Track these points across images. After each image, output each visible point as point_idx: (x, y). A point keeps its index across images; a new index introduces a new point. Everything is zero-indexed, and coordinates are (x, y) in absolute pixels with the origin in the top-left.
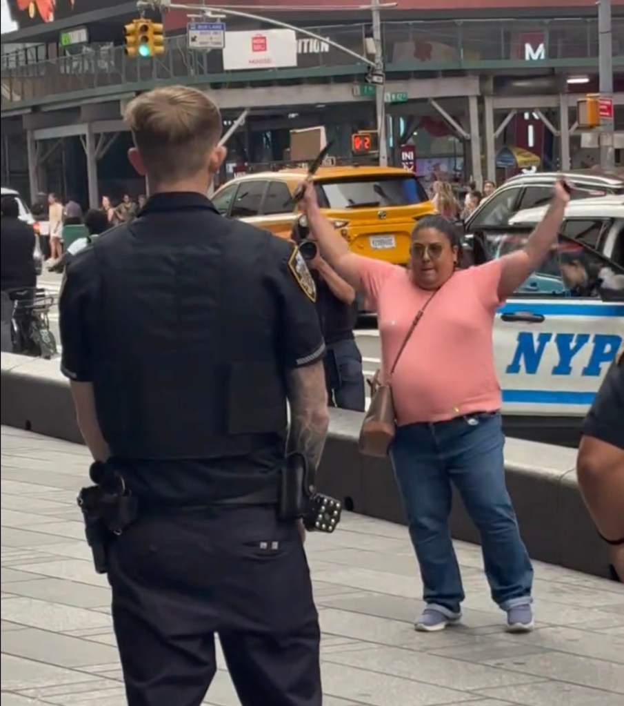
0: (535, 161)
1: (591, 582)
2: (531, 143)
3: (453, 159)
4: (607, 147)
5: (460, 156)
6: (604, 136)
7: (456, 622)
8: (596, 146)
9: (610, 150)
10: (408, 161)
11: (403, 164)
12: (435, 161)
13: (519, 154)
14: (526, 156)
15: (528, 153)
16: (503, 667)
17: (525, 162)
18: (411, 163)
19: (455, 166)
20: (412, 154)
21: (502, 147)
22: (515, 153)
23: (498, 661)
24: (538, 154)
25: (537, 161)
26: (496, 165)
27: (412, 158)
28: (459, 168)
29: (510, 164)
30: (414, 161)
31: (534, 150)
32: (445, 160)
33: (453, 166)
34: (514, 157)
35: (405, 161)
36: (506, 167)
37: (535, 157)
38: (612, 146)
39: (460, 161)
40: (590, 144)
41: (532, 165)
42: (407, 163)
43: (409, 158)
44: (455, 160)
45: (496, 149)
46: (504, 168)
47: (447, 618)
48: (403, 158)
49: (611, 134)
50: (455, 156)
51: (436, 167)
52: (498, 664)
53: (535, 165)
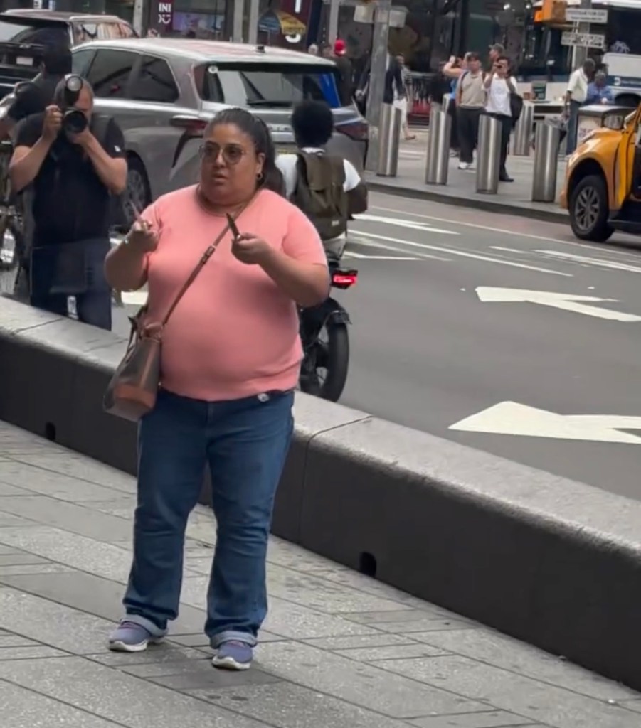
0: (299, 29)
1: (335, 574)
2: (298, 9)
3: (213, 16)
4: (381, 24)
5: (220, 14)
6: (380, 11)
7: (162, 640)
8: (370, 21)
9: (385, 27)
10: (165, 13)
11: (160, 16)
12: (194, 16)
13: (284, 19)
14: (291, 22)
15: (293, 19)
16: (219, 702)
17: (290, 29)
18: (169, 16)
19: (215, 24)
20: (170, 6)
21: (267, 9)
22: (279, 17)
23: (212, 693)
24: (304, 21)
25: (303, 29)
26: (258, 28)
27: (170, 10)
28: (218, 26)
29: (273, 29)
30: (172, 13)
31: (298, 16)
32: (205, 16)
33: (212, 24)
34: (279, 23)
35: (162, 13)
36: (268, 31)
37: (300, 25)
38: (388, 23)
39: (220, 19)
40: (364, 18)
41: (297, 32)
42: (164, 16)
43: (166, 9)
44: (215, 18)
45: (261, 9)
46: (266, 33)
47: (150, 634)
48: (160, 10)
49: (388, 9)
50: (215, 13)
51: (195, 23)
52: (212, 697)
53: (300, 33)
